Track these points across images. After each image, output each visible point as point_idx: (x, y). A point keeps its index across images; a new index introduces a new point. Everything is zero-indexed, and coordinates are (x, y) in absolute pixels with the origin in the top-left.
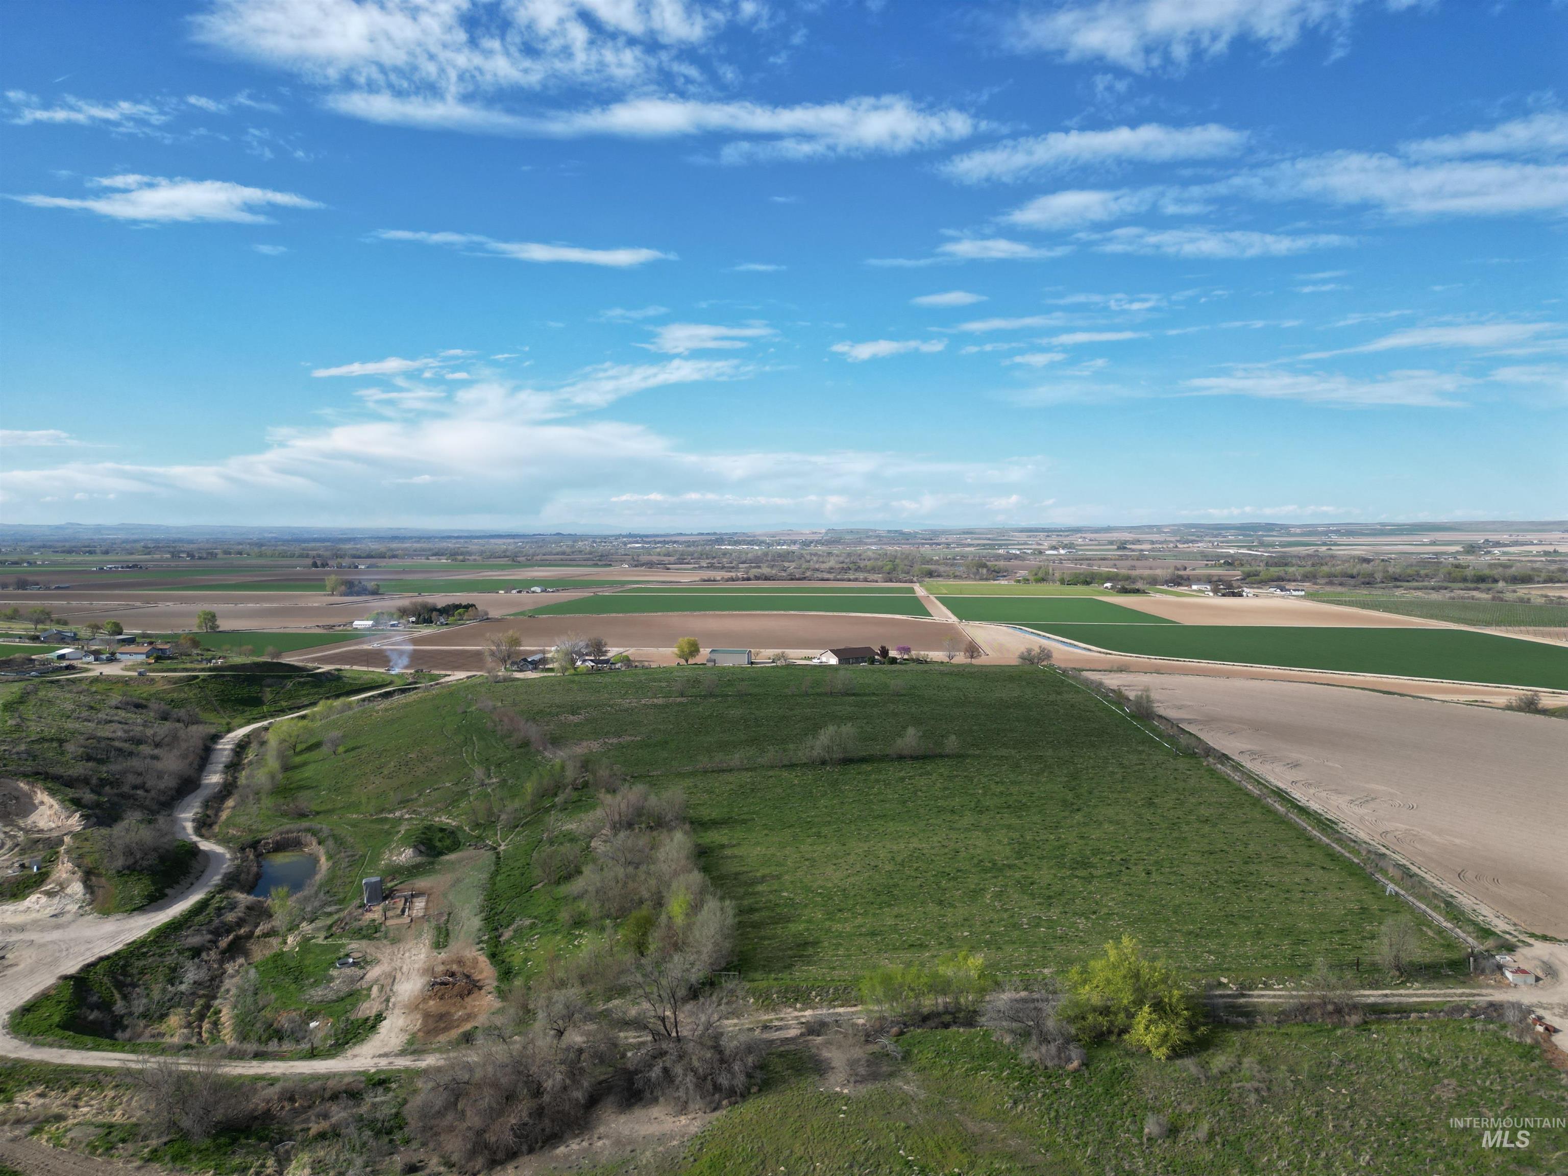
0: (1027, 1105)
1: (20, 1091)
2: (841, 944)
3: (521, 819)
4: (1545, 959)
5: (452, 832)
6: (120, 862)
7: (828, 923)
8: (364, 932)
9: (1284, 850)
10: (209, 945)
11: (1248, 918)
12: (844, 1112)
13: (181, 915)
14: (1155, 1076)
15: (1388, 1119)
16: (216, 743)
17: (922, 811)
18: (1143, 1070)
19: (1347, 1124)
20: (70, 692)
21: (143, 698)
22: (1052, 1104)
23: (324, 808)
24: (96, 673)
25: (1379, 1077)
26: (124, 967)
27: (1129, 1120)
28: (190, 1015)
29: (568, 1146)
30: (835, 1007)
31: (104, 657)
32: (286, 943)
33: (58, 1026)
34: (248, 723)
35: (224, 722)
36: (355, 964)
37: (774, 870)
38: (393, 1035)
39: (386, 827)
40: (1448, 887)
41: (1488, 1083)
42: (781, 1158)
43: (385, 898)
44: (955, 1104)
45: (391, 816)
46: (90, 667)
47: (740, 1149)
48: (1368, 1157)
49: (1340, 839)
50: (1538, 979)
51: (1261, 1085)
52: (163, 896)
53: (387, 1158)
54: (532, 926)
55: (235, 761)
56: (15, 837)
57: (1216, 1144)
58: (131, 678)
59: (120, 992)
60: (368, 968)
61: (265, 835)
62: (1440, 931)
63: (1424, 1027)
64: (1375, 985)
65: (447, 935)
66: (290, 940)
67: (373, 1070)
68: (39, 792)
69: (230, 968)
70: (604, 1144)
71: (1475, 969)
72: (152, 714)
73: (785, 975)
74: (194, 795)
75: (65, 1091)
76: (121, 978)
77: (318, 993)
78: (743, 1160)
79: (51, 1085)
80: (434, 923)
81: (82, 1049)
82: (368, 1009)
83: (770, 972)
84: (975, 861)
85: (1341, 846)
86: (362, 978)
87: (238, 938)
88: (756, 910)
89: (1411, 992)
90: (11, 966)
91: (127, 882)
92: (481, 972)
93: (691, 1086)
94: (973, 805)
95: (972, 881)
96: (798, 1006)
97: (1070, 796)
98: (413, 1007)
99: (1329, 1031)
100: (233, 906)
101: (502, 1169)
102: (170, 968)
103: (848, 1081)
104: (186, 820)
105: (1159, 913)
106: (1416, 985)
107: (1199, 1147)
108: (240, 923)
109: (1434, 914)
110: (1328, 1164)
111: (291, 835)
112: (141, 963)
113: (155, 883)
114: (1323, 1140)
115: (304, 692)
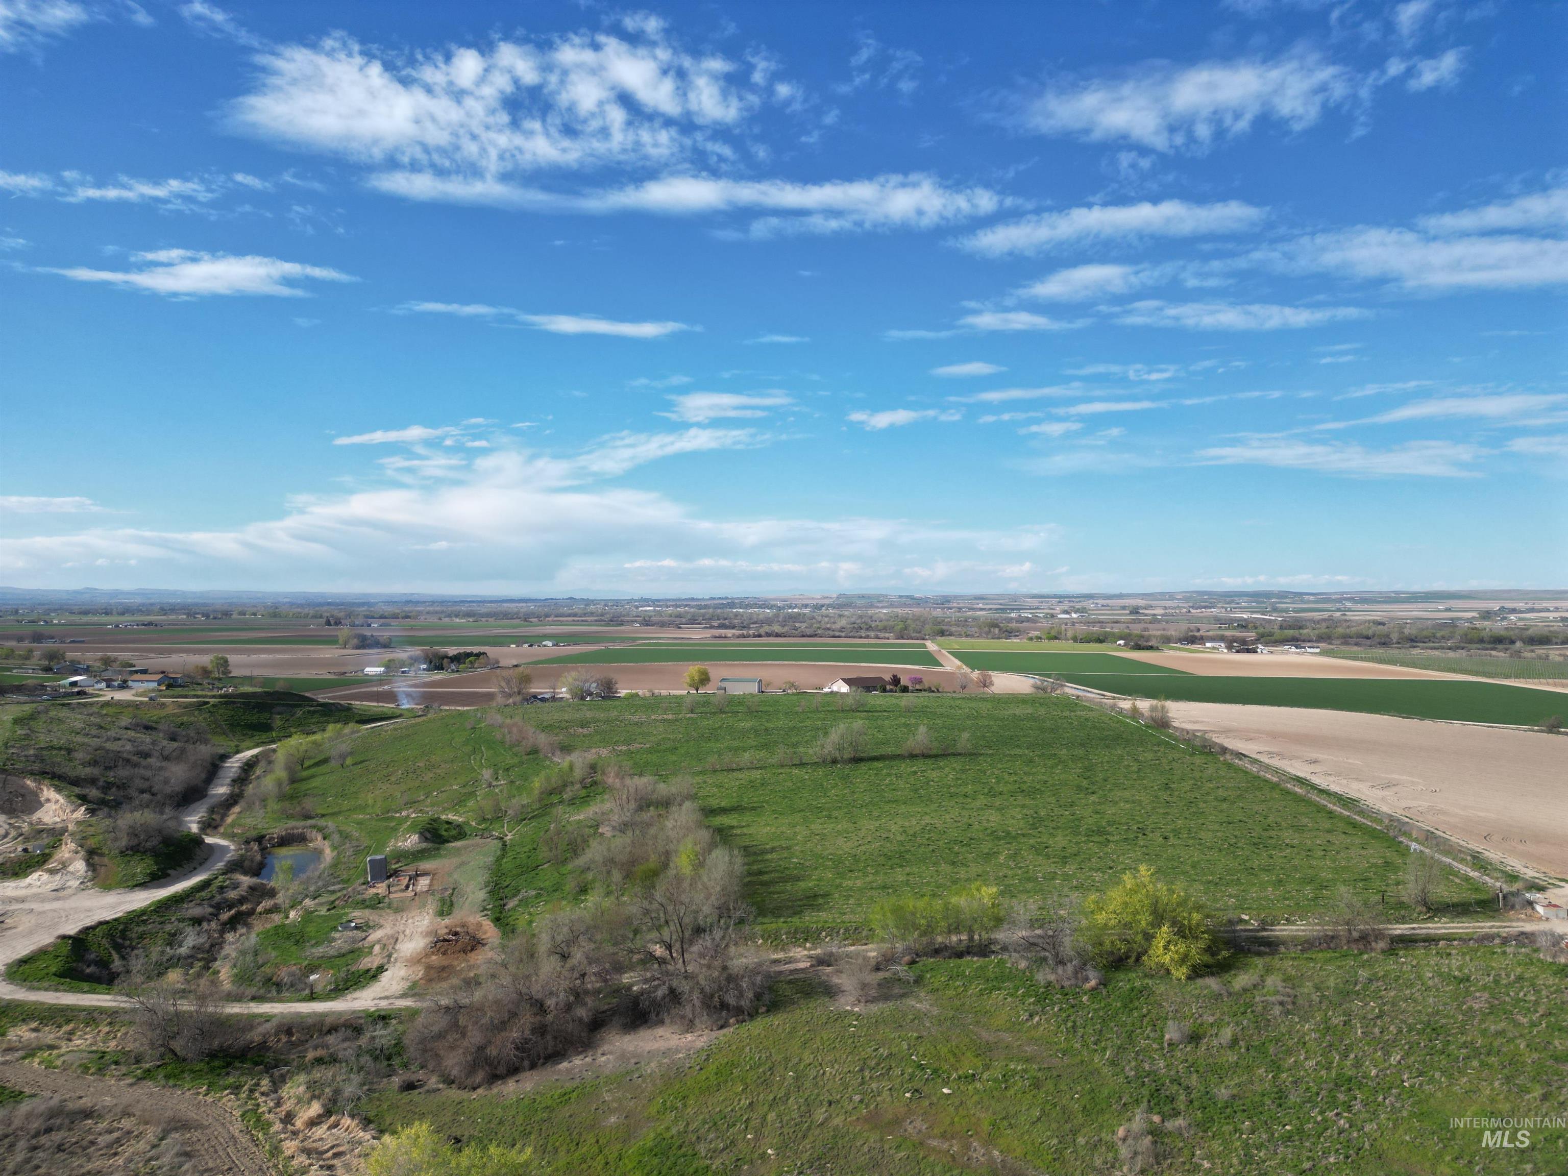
0: (1043, 1017)
1: (13, 1026)
2: (851, 896)
3: (528, 813)
5: (459, 826)
6: (124, 842)
7: (838, 881)
8: (368, 903)
9: (1304, 820)
10: (210, 917)
11: (1269, 871)
12: (855, 1026)
13: (183, 891)
14: (1176, 993)
15: (1418, 1026)
16: (224, 762)
17: (934, 796)
18: (1163, 988)
19: (1377, 1030)
20: (81, 713)
21: (153, 721)
22: (1069, 1016)
23: (330, 811)
24: (108, 698)
25: (1408, 992)
26: (123, 932)
27: (1149, 1029)
28: (187, 974)
29: (570, 1062)
30: (845, 945)
31: (116, 684)
32: (287, 917)
33: (55, 975)
34: (257, 746)
35: (233, 744)
36: (357, 928)
37: (784, 843)
38: (394, 983)
39: (392, 824)
40: (1475, 845)
41: (1521, 994)
42: (790, 1065)
43: (389, 877)
44: (970, 1018)
45: (398, 815)
46: (101, 693)
47: (747, 1059)
48: (1399, 1057)
49: (1361, 813)
51: (1286, 999)
52: (166, 876)
53: (385, 1080)
54: (538, 896)
55: (243, 775)
56: (19, 827)
57: (1240, 1048)
58: (142, 703)
59: (118, 952)
60: (371, 931)
61: (269, 832)
62: (1467, 879)
63: (1454, 952)
64: (1403, 920)
65: (452, 905)
66: (292, 914)
67: (373, 1009)
68: (45, 789)
69: (230, 937)
70: (608, 1059)
71: (1505, 905)
72: (161, 735)
73: (796, 920)
74: (200, 802)
75: (60, 1026)
76: (120, 941)
77: (320, 951)
78: (751, 1067)
79: (45, 1022)
80: (437, 896)
81: (78, 992)
82: (369, 962)
83: (780, 917)
84: (989, 831)
85: (1363, 817)
86: (364, 939)
87: (239, 914)
88: (766, 873)
89: (1439, 925)
90: (10, 928)
91: (129, 861)
92: (485, 933)
93: (697, 1002)
94: (986, 791)
95: (986, 847)
96: (808, 945)
97: (1085, 783)
98: (414, 961)
99: (1355, 955)
100: (236, 886)
101: (503, 1083)
102: (169, 934)
103: (859, 1001)
104: (191, 822)
105: (1176, 867)
106: (1444, 920)
107: (1222, 1051)
108: (242, 900)
109: (1460, 866)
110: (1357, 1064)
111: (295, 831)
112: (141, 929)
113: (157, 863)
114: (1351, 1045)
115: (313, 720)
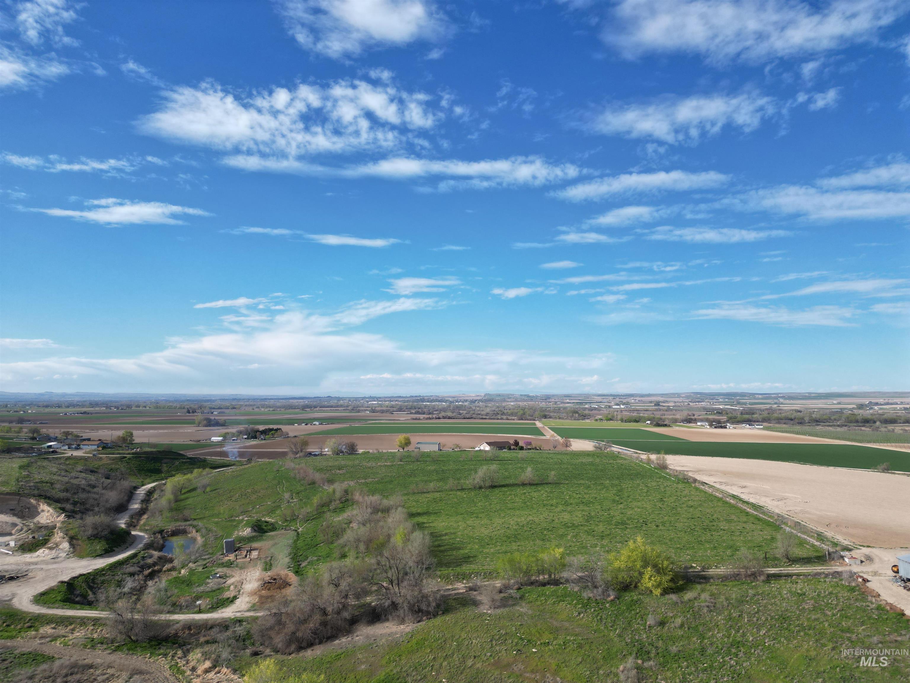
0: (586, 614)
1: (42, 626)
2: (488, 557)
3: (310, 517)
4: (867, 554)
5: (272, 524)
6: (90, 532)
8: (225, 564)
9: (733, 517)
10: (139, 573)
11: (710, 542)
12: (488, 620)
13: (123, 559)
14: (654, 602)
15: (776, 617)
16: (136, 490)
17: (535, 506)
18: (648, 600)
19: (755, 619)
20: (55, 463)
21: (95, 468)
22: (599, 614)
23: (198, 517)
24: (69, 455)
25: (773, 600)
26: (93, 580)
27: (639, 619)
29: (340, 640)
30: (484, 582)
31: (74, 446)
32: (180, 573)
33: (60, 601)
34: (154, 482)
35: (140, 481)
36: (220, 577)
37: (452, 531)
38: (243, 604)
39: (234, 524)
40: (820, 529)
41: (830, 601)
42: (454, 639)
43: (235, 551)
44: (548, 616)
45: (237, 519)
46: (65, 452)
47: (432, 636)
48: (764, 632)
49: (764, 513)
50: (862, 562)
51: (710, 604)
52: (113, 551)
53: (242, 651)
54: (317, 560)
55: (147, 498)
56: (29, 525)
57: (685, 628)
58: (89, 457)
59: (91, 590)
60: (228, 579)
61: (166, 528)
62: (813, 546)
63: (799, 581)
64: (776, 566)
65: (271, 565)
66: (183, 571)
67: (233, 617)
68: (41, 504)
69: (150, 583)
70: (360, 638)
71: (829, 558)
72: (100, 475)
73: (458, 569)
74: (124, 513)
75: (67, 626)
76: (92, 584)
77: (202, 589)
78: (434, 640)
79: (59, 624)
80: (263, 561)
81: (75, 609)
82: (229, 594)
83: (449, 567)
84: (563, 523)
85: (764, 515)
86: (225, 583)
87: (154, 572)
88: (443, 546)
89: (794, 568)
90: (32, 578)
91: (93, 543)
92: (290, 579)
93: (406, 609)
94: (563, 502)
95: (561, 532)
96: (464, 581)
97: (617, 498)
98: (253, 593)
99: (748, 583)
100: (151, 556)
101: (305, 651)
102: (118, 581)
103: (491, 608)
104: (121, 523)
106: (797, 566)
107: (676, 630)
108: (154, 564)
109: (811, 540)
110: (744, 635)
111: (181, 528)
112: (103, 578)
113: (108, 544)
114: (742, 626)
115: (185, 467)
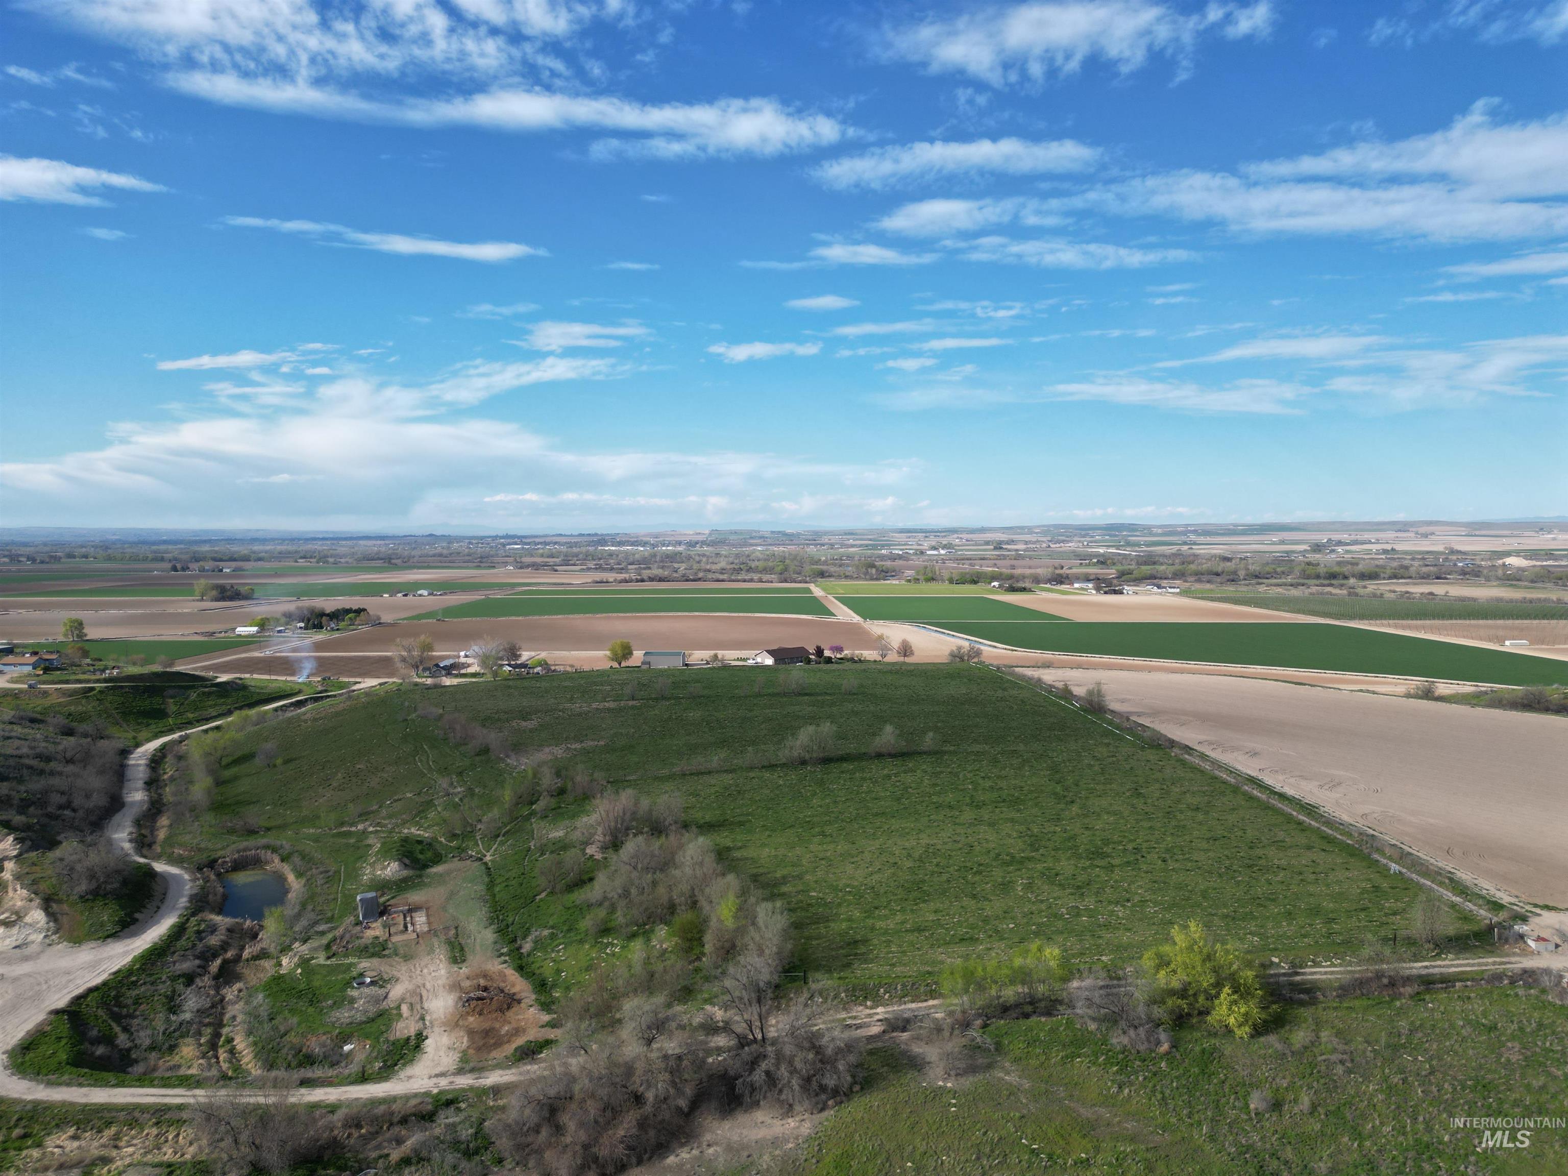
0: (1133, 1088)
1: (49, 1134)
2: (891, 941)
3: (500, 828)
4: (1557, 927)
5: (430, 844)
6: (83, 887)
7: (870, 922)
8: (372, 950)
9: (1281, 834)
10: (199, 970)
11: (1274, 900)
12: (955, 1105)
13: (160, 941)
14: (1243, 1054)
15: (1469, 1083)
16: (126, 758)
17: (919, 807)
18: (1230, 1049)
19: (1434, 1089)
21: (36, 712)
22: (1155, 1086)
23: (272, 823)
25: (1448, 1044)
26: (117, 997)
27: (1233, 1097)
28: (201, 1045)
29: (677, 1155)
30: (908, 1003)
32: (281, 965)
34: (156, 736)
35: (131, 735)
36: (373, 983)
37: (792, 871)
38: (442, 1053)
39: (352, 841)
40: (1444, 864)
41: (1548, 1044)
42: (905, 1154)
43: (382, 914)
44: (1062, 1092)
45: (353, 829)
47: (861, 1148)
49: (1327, 823)
50: (1557, 946)
51: (1344, 1057)
52: (135, 921)
54: (553, 937)
55: (154, 777)
57: (1320, 1115)
58: (21, 691)
59: (119, 1024)
60: (389, 986)
61: (220, 853)
62: (1453, 906)
63: (1472, 995)
64: (1416, 958)
65: (462, 949)
66: (285, 961)
67: (435, 1091)
69: (230, 993)
70: (716, 1151)
71: (1500, 938)
72: (51, 729)
73: (848, 974)
74: (121, 814)
75: (100, 1131)
76: (116, 1009)
77: (343, 1015)
78: (868, 1159)
79: (82, 1126)
80: (443, 938)
81: (106, 1086)
82: (405, 1028)
83: (830, 971)
84: (992, 854)
85: (1331, 829)
86: (386, 997)
87: (225, 962)
89: (1447, 962)
91: (92, 908)
92: (513, 985)
93: (796, 1087)
94: (968, 800)
95: (998, 874)
96: (869, 1003)
97: (1059, 789)
98: (453, 1024)
99: (1388, 1003)
100: (213, 929)
102: (167, 997)
103: (949, 1075)
104: (122, 840)
105: (1188, 899)
106: (1450, 956)
107: (1305, 1119)
108: (225, 946)
109: (1440, 890)
110: (1429, 1129)
111: (248, 853)
112: (134, 993)
113: (122, 908)
114: (1416, 1106)
115: (210, 703)
